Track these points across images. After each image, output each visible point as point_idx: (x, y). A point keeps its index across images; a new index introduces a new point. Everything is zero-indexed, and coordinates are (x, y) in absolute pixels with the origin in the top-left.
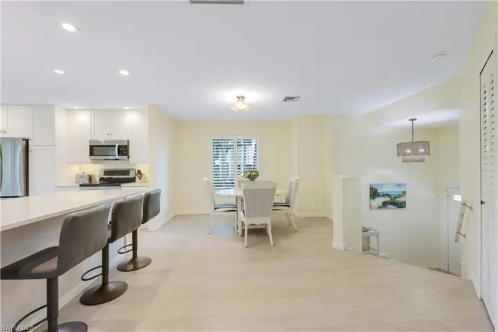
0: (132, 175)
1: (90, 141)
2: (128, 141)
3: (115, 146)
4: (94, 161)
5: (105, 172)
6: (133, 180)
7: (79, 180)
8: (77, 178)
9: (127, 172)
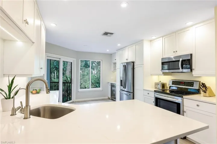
0: (196, 87)
1: (162, 59)
2: (191, 55)
3: (179, 61)
4: (165, 74)
5: (173, 82)
6: (197, 92)
7: (156, 86)
8: (155, 85)
9: (191, 84)
